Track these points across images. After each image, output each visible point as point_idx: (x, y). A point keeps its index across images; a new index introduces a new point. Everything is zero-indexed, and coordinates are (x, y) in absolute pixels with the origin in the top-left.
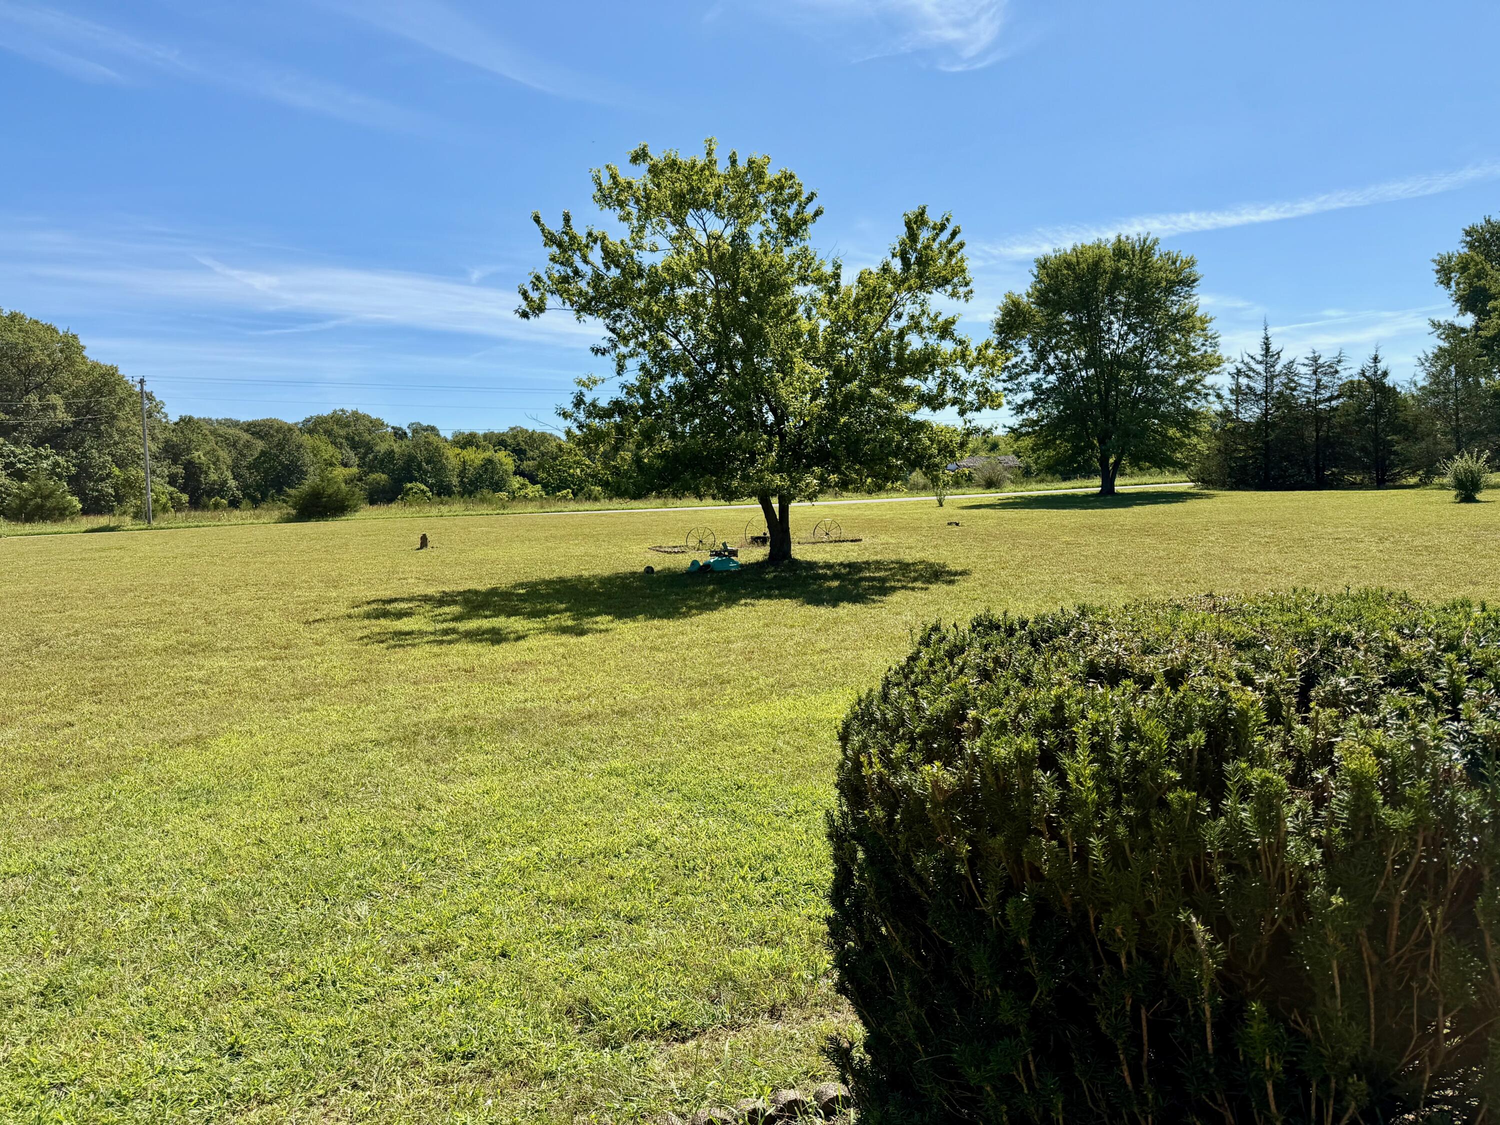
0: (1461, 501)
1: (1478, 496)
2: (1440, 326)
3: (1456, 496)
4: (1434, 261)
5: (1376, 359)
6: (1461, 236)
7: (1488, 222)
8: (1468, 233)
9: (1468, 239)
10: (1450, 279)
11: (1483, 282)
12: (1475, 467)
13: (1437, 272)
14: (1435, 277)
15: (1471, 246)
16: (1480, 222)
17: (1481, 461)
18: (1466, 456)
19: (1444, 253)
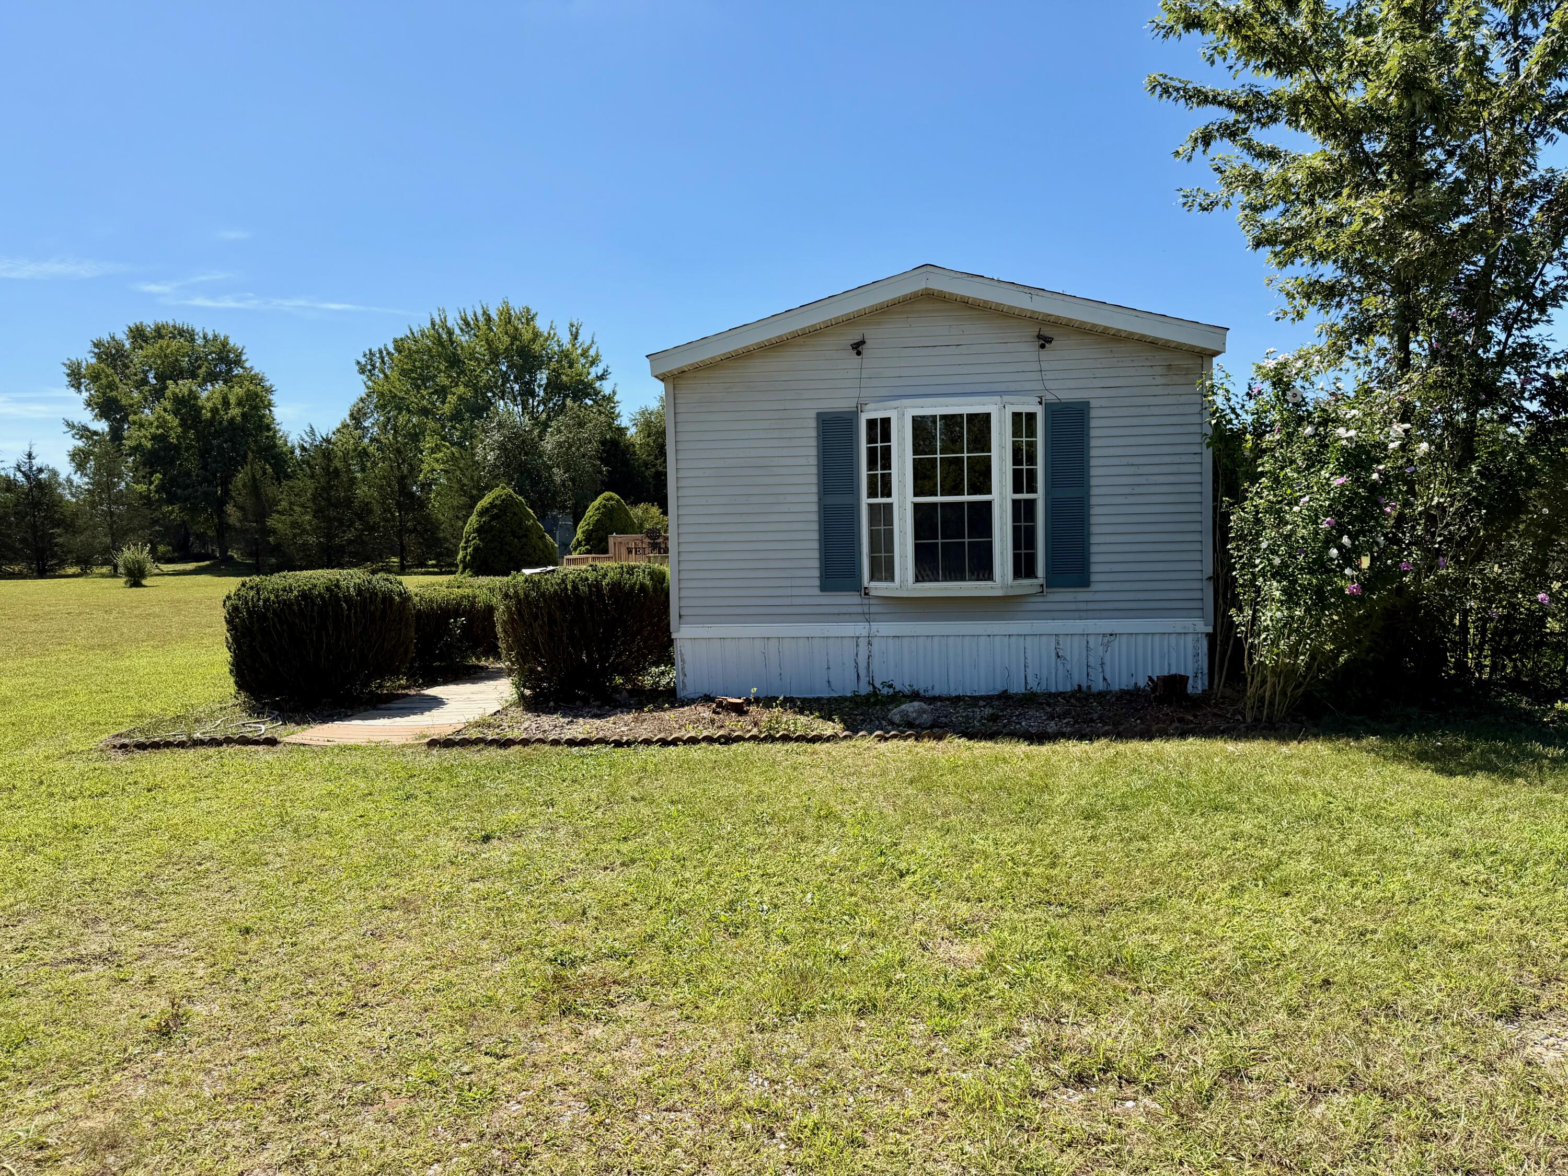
0: (131, 586)
1: (144, 582)
2: (73, 427)
3: (126, 583)
4: (65, 364)
5: (30, 456)
6: (90, 346)
7: (113, 338)
8: (96, 345)
9: (96, 350)
10: (80, 384)
11: (114, 393)
12: (140, 557)
13: (68, 375)
14: (66, 380)
15: (98, 356)
16: (106, 338)
17: (145, 552)
18: (132, 548)
19: (74, 359)
